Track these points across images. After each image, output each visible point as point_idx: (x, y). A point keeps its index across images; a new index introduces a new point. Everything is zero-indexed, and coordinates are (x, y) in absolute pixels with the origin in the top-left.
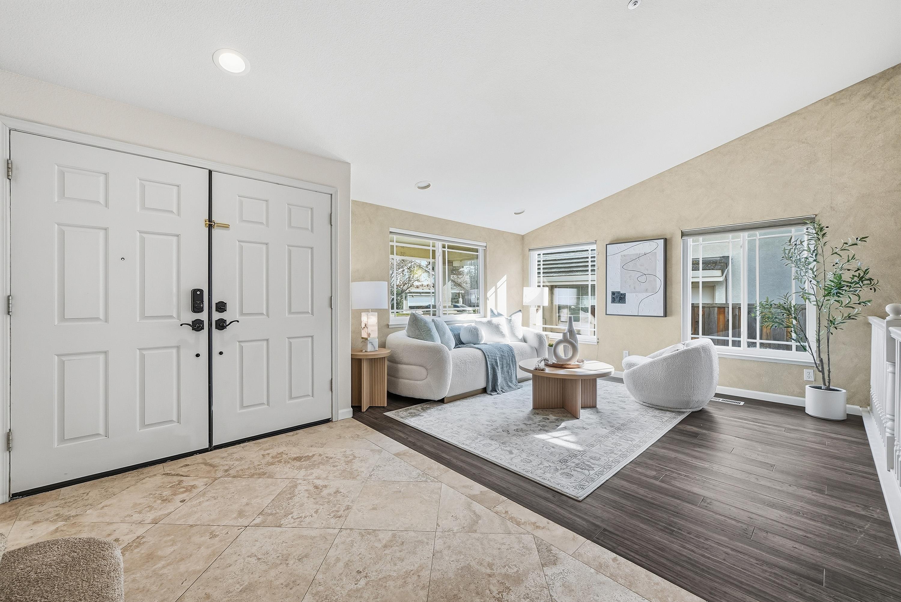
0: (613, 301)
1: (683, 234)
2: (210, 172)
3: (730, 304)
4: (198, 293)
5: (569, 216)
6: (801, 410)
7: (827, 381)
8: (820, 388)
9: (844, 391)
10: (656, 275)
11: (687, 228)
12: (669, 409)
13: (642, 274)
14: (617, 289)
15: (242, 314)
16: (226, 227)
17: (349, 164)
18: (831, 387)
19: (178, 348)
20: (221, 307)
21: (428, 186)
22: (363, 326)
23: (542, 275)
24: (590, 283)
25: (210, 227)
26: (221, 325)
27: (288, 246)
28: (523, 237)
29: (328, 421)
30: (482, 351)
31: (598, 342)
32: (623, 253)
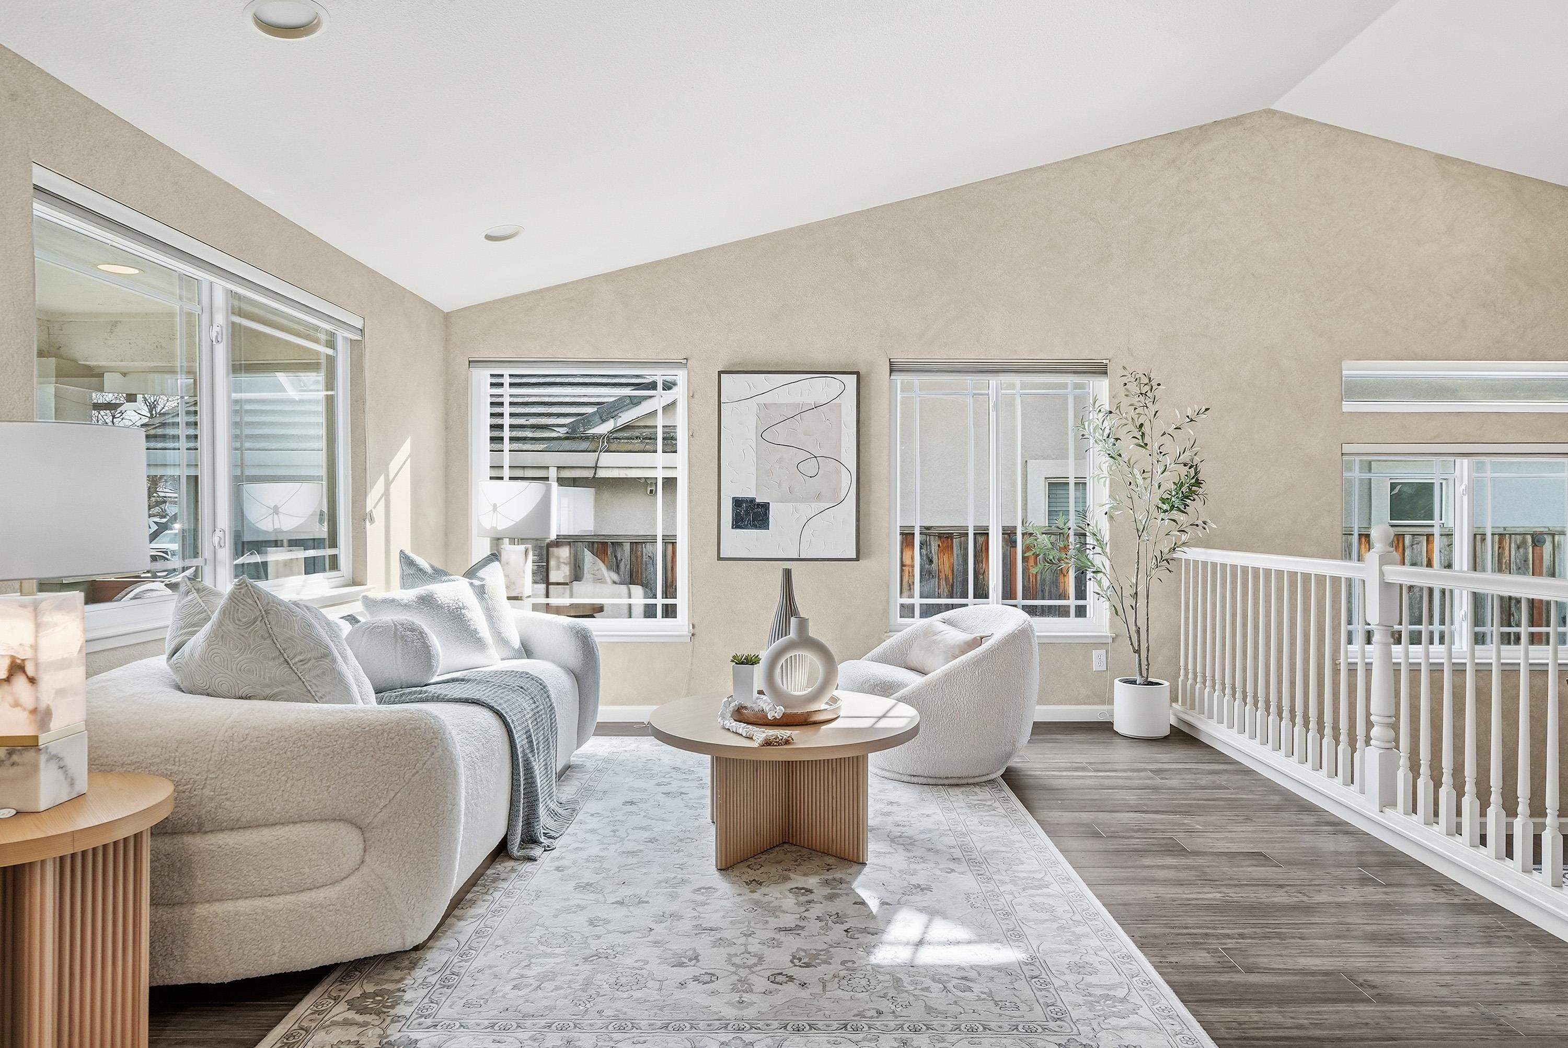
0: (738, 523)
1: (893, 369)
3: (969, 528)
5: (608, 277)
6: (1104, 728)
7: (1144, 667)
8: (1133, 682)
9: (1167, 684)
10: (840, 458)
11: (900, 357)
12: (971, 781)
13: (809, 456)
14: (748, 492)
18: (1150, 679)
23: (507, 445)
24: (660, 475)
28: (447, 318)
30: (491, 708)
31: (693, 635)
32: (761, 400)
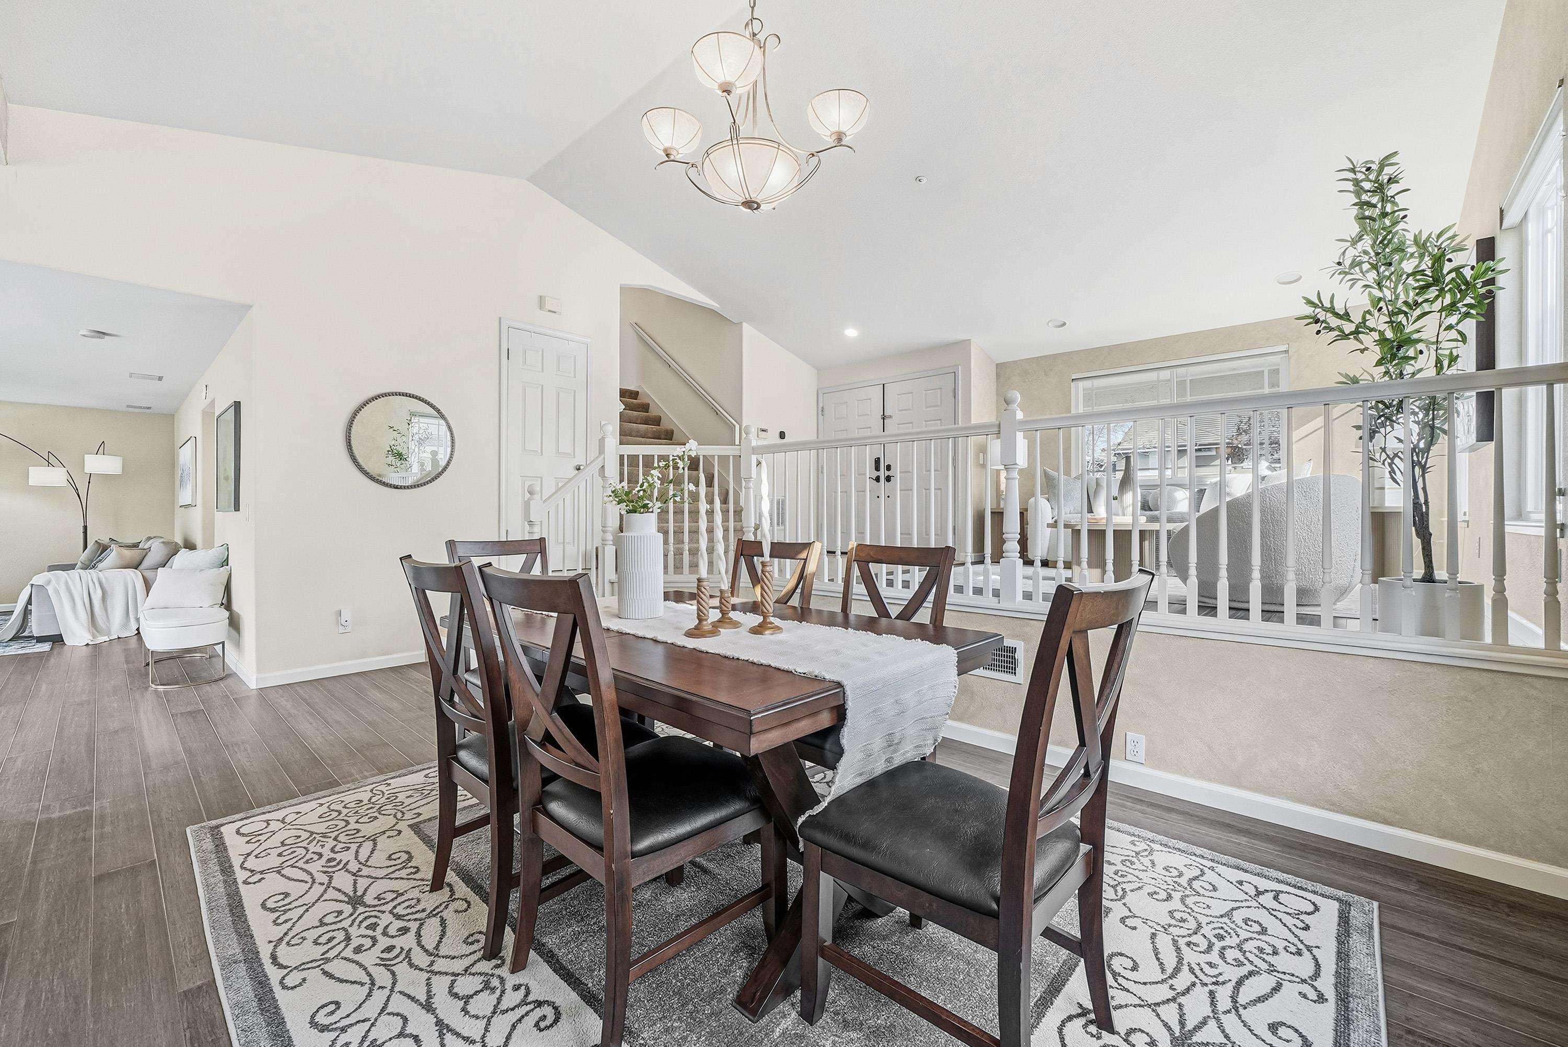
2: (884, 385)
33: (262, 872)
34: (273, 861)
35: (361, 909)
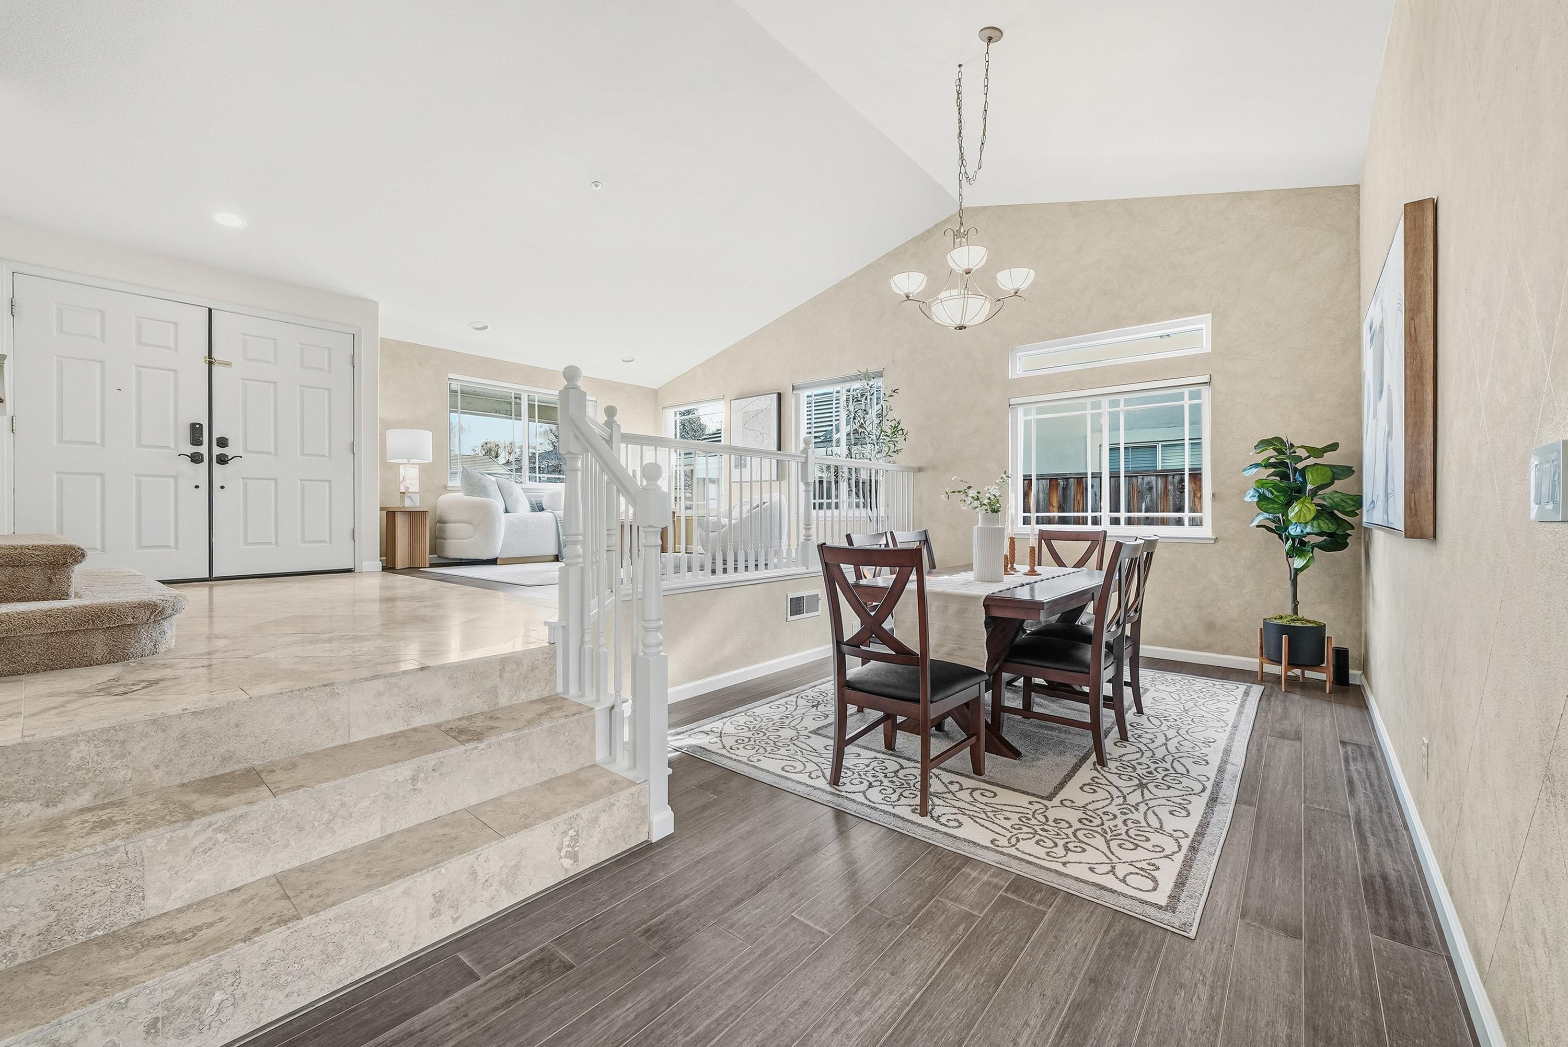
1: (794, 388)
2: (210, 310)
4: (198, 426)
11: (796, 382)
13: (760, 434)
15: (246, 450)
16: (228, 364)
17: (376, 303)
19: (176, 478)
20: (223, 442)
21: (486, 327)
22: (401, 479)
25: (210, 364)
26: (222, 460)
27: (300, 386)
28: (655, 392)
29: (349, 571)
33: (1171, 836)
34: (1156, 838)
35: (1144, 781)
